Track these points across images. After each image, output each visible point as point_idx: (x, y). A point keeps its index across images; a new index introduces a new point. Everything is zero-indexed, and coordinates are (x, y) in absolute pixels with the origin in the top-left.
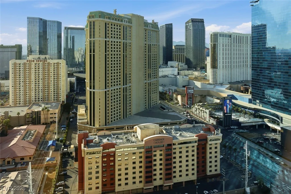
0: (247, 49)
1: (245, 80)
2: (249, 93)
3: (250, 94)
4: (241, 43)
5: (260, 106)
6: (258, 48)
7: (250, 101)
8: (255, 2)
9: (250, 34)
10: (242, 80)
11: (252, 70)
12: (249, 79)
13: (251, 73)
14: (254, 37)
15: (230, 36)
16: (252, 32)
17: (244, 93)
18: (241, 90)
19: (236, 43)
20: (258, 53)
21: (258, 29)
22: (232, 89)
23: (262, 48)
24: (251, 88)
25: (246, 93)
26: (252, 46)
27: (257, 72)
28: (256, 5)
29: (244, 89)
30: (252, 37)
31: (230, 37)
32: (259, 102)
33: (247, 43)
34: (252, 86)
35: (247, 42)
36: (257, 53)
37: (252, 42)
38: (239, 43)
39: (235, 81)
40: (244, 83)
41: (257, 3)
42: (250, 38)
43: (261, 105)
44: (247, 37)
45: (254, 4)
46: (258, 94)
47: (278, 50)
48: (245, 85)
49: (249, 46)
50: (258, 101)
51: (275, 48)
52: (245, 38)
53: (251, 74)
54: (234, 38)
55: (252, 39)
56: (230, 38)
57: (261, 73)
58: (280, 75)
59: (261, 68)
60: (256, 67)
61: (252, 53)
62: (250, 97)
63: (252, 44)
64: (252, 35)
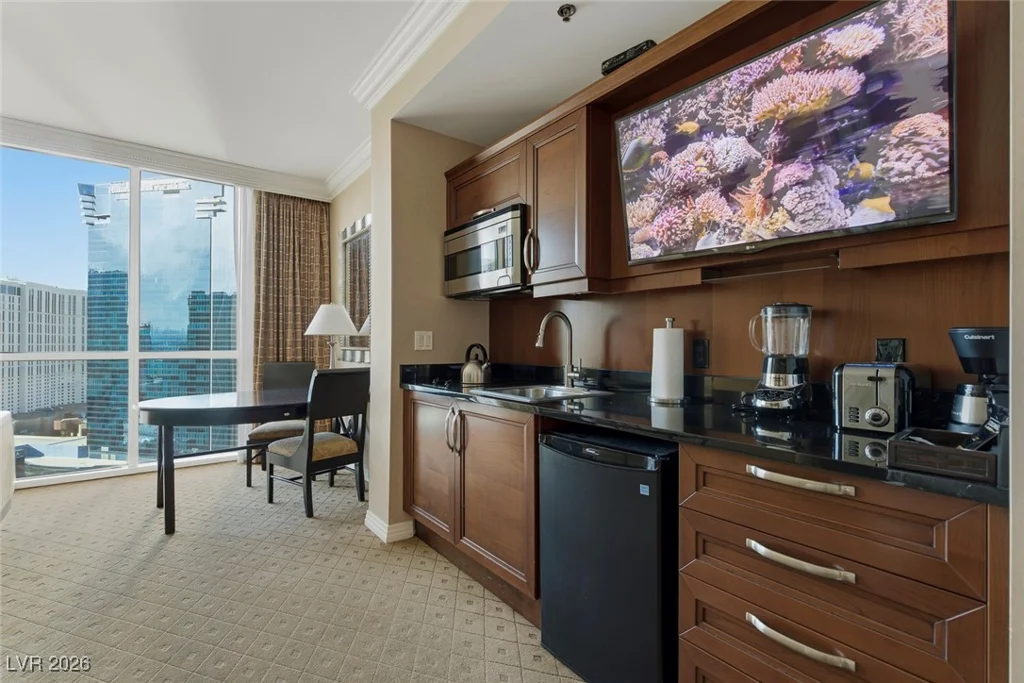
0: (74, 328)
1: (65, 403)
2: (79, 434)
3: (83, 434)
4: (54, 311)
5: (109, 458)
6: (107, 326)
7: (83, 452)
8: (99, 218)
9: (83, 291)
10: (57, 404)
11: (89, 376)
12: (78, 400)
13: (85, 384)
14: (95, 299)
15: (18, 291)
16: (90, 288)
17: (65, 436)
18: (55, 428)
19: (39, 309)
20: (107, 337)
21: (108, 282)
22: (26, 431)
23: (119, 326)
24: (85, 421)
25: (69, 435)
26: (89, 321)
27: (104, 382)
28: (101, 226)
29: (64, 427)
30: (89, 299)
31: (19, 294)
32: (111, 449)
33: (74, 313)
34: (89, 415)
35: (74, 310)
36: (102, 338)
37: (89, 310)
38: (47, 310)
39: (34, 408)
40: (65, 411)
41: (102, 221)
42: (84, 299)
43: (113, 456)
44: (75, 297)
45: (96, 222)
46: (106, 432)
47: (156, 332)
48: (67, 416)
49: (79, 321)
50: (105, 449)
51: (149, 326)
52: (66, 300)
53: (85, 387)
54: (31, 298)
55: (89, 304)
56: (16, 297)
57: (114, 382)
58: (162, 384)
59: (114, 371)
60: (101, 371)
61: (89, 338)
62: (83, 441)
63: (89, 315)
64: (89, 293)
